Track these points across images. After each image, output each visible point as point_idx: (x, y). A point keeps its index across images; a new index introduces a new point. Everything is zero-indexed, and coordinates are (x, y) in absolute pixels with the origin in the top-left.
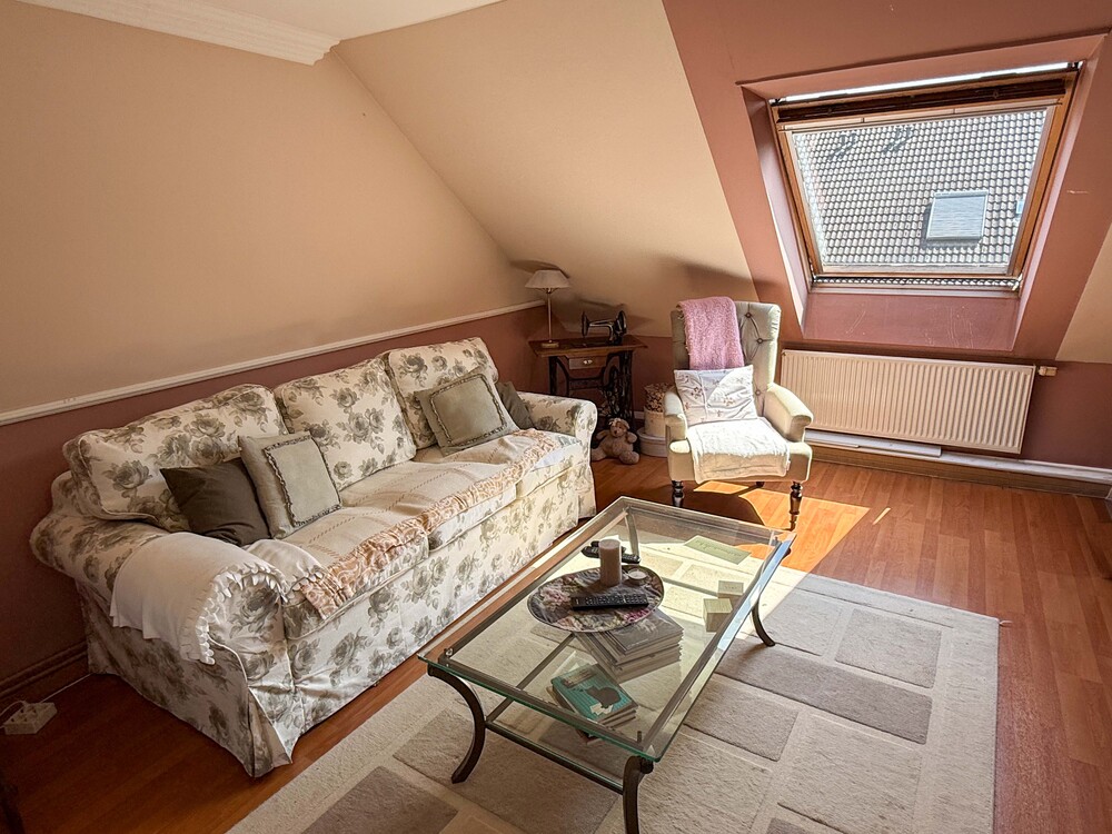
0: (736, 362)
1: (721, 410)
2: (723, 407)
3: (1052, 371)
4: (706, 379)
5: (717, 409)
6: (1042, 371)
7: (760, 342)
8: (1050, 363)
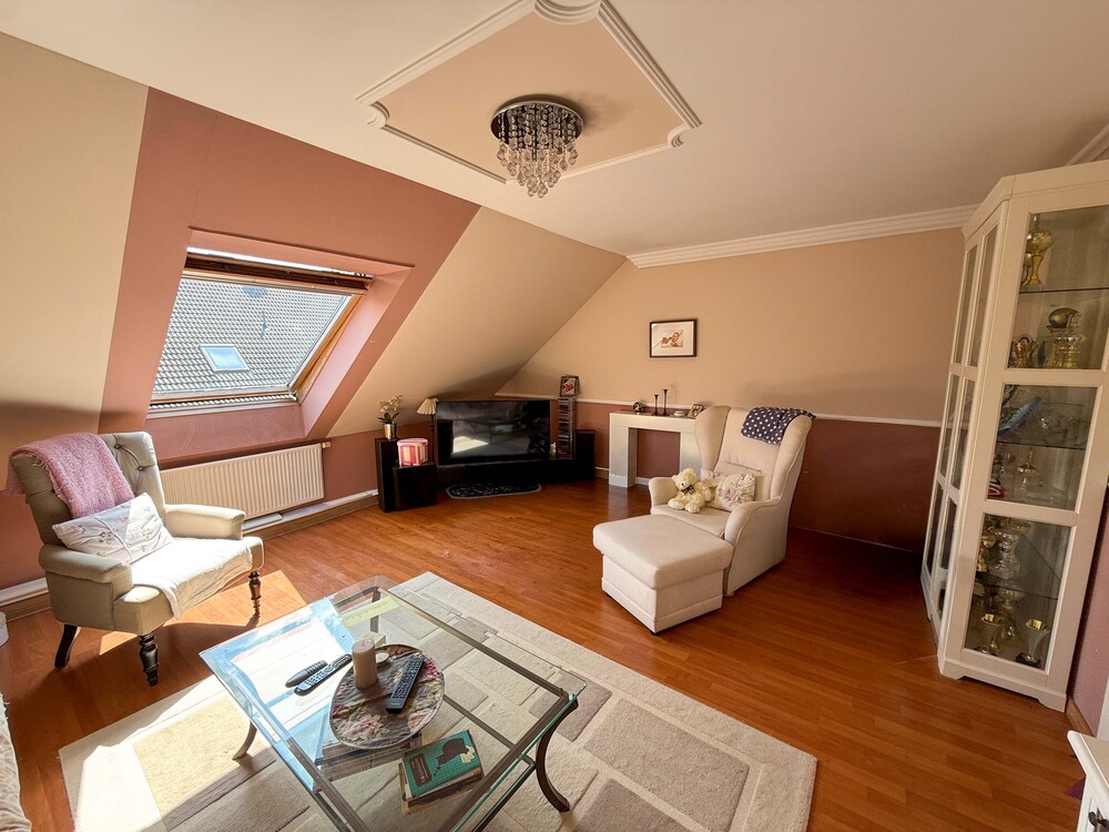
0: (126, 495)
1: (144, 544)
2: (144, 541)
3: (329, 444)
4: (108, 520)
5: (140, 545)
6: (324, 446)
7: (143, 469)
8: (325, 440)
